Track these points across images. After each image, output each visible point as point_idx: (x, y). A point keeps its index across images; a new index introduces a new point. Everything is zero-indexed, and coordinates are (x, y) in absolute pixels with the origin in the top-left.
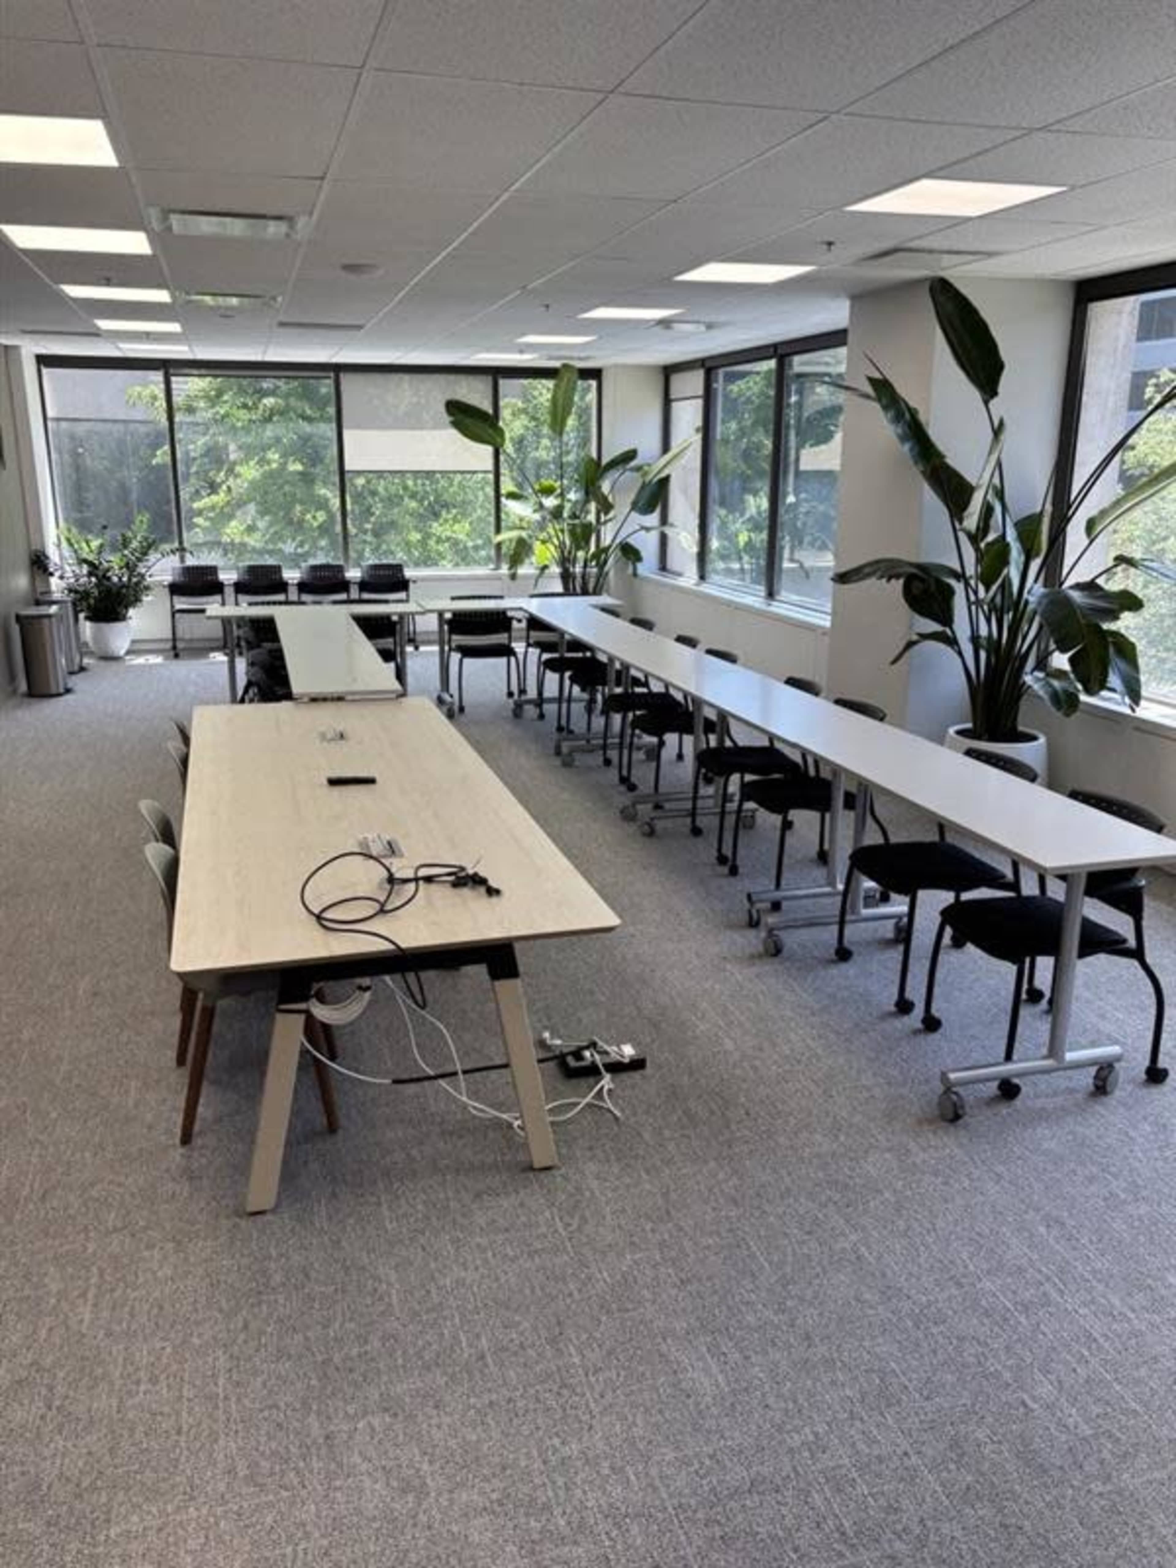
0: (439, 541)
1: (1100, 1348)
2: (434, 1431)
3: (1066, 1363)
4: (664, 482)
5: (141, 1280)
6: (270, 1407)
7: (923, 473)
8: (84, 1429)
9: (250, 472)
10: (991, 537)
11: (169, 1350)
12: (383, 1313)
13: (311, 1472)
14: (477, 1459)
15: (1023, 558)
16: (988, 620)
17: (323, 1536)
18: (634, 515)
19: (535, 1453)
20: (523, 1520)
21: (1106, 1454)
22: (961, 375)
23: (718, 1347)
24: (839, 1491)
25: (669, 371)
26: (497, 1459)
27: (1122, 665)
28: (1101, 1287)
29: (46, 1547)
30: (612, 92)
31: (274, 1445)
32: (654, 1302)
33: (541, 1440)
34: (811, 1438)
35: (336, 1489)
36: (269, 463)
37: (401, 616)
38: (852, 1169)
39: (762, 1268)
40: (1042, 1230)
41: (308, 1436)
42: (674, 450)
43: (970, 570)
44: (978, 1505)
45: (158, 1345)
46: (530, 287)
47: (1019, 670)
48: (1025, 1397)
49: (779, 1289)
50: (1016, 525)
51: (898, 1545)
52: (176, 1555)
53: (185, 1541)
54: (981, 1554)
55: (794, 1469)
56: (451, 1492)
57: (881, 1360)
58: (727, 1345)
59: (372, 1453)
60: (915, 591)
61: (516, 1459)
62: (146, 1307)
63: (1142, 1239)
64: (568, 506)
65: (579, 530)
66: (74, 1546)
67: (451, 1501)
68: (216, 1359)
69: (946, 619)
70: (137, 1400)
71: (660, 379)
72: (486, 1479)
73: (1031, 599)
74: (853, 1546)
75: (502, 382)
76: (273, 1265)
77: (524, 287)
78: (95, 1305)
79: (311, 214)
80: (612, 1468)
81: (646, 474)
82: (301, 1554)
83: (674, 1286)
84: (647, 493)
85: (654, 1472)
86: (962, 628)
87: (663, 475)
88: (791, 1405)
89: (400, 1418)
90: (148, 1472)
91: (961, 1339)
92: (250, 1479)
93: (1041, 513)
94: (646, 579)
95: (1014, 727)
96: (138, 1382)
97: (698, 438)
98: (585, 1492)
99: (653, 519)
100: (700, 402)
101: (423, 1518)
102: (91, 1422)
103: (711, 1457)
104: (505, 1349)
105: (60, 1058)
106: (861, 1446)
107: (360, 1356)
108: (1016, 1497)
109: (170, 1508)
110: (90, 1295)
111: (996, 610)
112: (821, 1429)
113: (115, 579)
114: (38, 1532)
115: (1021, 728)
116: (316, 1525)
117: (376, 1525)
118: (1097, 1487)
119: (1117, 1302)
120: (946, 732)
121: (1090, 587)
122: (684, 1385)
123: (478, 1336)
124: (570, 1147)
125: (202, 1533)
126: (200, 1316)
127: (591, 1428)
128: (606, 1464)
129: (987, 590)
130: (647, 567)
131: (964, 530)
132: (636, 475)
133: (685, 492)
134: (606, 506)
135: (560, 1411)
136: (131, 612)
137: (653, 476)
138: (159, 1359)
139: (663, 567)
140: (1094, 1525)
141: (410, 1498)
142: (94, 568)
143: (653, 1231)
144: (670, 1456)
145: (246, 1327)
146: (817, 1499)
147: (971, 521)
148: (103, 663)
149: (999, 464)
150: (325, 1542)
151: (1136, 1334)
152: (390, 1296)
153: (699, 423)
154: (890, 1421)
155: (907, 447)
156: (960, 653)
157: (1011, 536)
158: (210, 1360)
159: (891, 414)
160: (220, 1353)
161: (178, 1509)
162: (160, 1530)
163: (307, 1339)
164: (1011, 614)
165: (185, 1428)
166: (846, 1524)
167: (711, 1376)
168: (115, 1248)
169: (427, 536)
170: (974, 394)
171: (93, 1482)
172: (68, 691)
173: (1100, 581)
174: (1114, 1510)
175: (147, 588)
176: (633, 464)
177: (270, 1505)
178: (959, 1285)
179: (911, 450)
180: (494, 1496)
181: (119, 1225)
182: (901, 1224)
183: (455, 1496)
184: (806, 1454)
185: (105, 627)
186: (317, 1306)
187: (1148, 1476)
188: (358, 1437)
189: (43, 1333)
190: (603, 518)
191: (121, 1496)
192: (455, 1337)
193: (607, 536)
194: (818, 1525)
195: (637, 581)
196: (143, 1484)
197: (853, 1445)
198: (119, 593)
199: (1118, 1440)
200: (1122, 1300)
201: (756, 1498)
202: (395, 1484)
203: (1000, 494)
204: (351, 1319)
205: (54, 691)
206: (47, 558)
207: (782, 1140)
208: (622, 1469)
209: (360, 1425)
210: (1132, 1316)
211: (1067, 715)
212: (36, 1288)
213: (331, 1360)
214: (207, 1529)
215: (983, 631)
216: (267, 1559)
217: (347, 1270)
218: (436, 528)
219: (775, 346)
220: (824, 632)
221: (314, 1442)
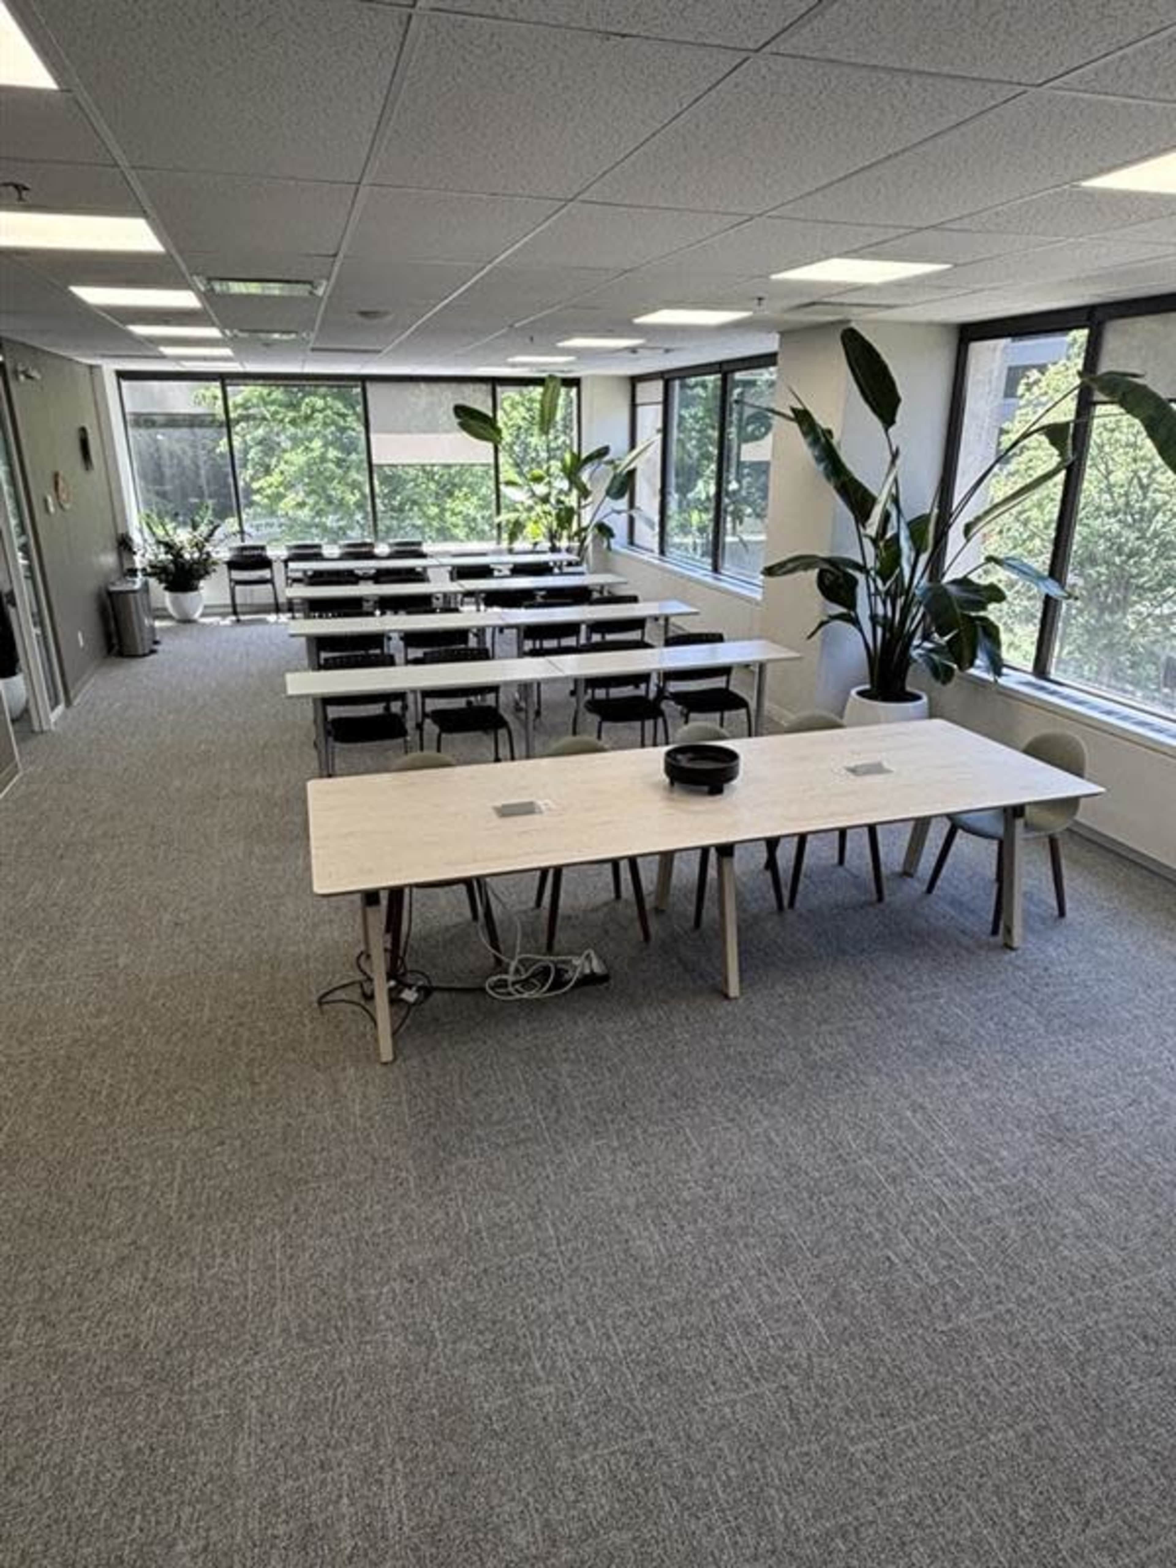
0: (454, 514)
1: (948, 1211)
2: (441, 1293)
3: (922, 1224)
4: (632, 474)
5: (215, 1171)
6: (316, 1276)
7: (836, 487)
8: (173, 1297)
9: (298, 458)
10: (889, 535)
11: (237, 1230)
12: (402, 1196)
13: (347, 1328)
14: (474, 1316)
15: (913, 555)
16: (884, 603)
17: (356, 1382)
18: (608, 499)
19: (518, 1311)
20: (509, 1364)
21: (948, 1298)
22: (867, 408)
23: (660, 1216)
24: (749, 1334)
25: (634, 381)
26: (489, 1316)
27: (988, 644)
28: (951, 1161)
29: (144, 1397)
30: (571, 200)
31: (319, 1307)
32: (611, 1182)
33: (523, 1299)
34: (728, 1291)
35: (367, 1343)
36: (312, 450)
37: (425, 568)
38: (765, 1064)
39: (694, 1150)
40: (909, 1114)
41: (345, 1299)
42: (639, 447)
43: (871, 563)
44: (852, 1343)
45: (230, 1225)
46: (517, 325)
47: (908, 645)
48: (890, 1254)
49: (707, 1169)
50: (909, 524)
51: (790, 1377)
52: (244, 1400)
53: (251, 1388)
54: (852, 1381)
55: (715, 1318)
56: (454, 1342)
57: (782, 1226)
58: (667, 1218)
59: (393, 1312)
60: (827, 582)
61: (504, 1317)
62: (219, 1194)
63: (984, 1120)
64: (554, 492)
65: (563, 513)
66: (165, 1395)
67: (455, 1351)
68: (274, 1237)
69: (851, 603)
70: (213, 1271)
71: (628, 387)
72: (481, 1332)
73: (917, 592)
74: (758, 1379)
75: (499, 389)
76: (317, 1158)
77: (511, 326)
78: (180, 1193)
79: (328, 279)
80: (577, 1322)
81: (616, 467)
82: (339, 1398)
83: (628, 1168)
84: (617, 484)
85: (608, 1322)
86: (863, 611)
87: (632, 466)
88: (714, 1266)
89: (416, 1282)
90: (223, 1331)
91: (845, 1207)
92: (301, 1336)
93: (930, 515)
94: (617, 553)
95: (903, 688)
96: (214, 1257)
97: (659, 437)
98: (555, 1341)
99: (622, 504)
100: (660, 408)
101: (432, 1364)
102: (179, 1290)
103: (653, 1309)
104: (496, 1225)
105: (149, 981)
106: (766, 1297)
107: (384, 1232)
108: (879, 1335)
109: (239, 1361)
110: (176, 1185)
111: (891, 596)
112: (736, 1284)
113: (187, 556)
114: (137, 1385)
115: (909, 689)
116: (349, 1372)
117: (397, 1371)
118: (941, 1326)
119: (962, 1174)
120: (848, 693)
121: (964, 582)
122: (633, 1252)
123: (476, 1214)
124: (549, 1050)
125: (263, 1381)
126: (261, 1201)
127: (561, 1288)
128: (571, 1318)
129: (884, 583)
130: (619, 542)
131: (867, 536)
132: (610, 467)
133: (649, 481)
134: (584, 493)
135: (538, 1276)
136: (202, 583)
137: (623, 467)
138: (229, 1237)
139: (631, 542)
140: (938, 1356)
141: (423, 1348)
142: (169, 547)
143: (612, 1121)
144: (622, 1310)
145: (296, 1210)
146: (731, 1341)
147: (872, 528)
148: (182, 626)
149: (896, 480)
150: (358, 1387)
151: (974, 1199)
152: (408, 1182)
153: (659, 425)
154: (788, 1276)
155: (821, 467)
156: (861, 630)
157: (904, 535)
158: (269, 1239)
159: (810, 439)
160: (276, 1231)
161: (246, 1362)
162: (232, 1379)
163: (344, 1219)
164: (903, 598)
165: (251, 1294)
166: (752, 1361)
167: (653, 1243)
168: (194, 1144)
169: (443, 510)
170: (876, 423)
171: (180, 1342)
172: (153, 652)
173: (973, 577)
174: (952, 1344)
175: (215, 563)
176: (607, 458)
177: (317, 1357)
178: (845, 1162)
179: (826, 468)
180: (487, 1346)
181: (197, 1125)
182: (803, 1112)
183: (458, 1345)
184: (723, 1304)
185: (181, 596)
186: (351, 1191)
187: (979, 1316)
188: (383, 1298)
189: (139, 1218)
190: (583, 503)
191: (201, 1352)
192: (458, 1214)
193: (587, 516)
194: (731, 1361)
195: (610, 554)
196: (218, 1341)
197: (760, 1296)
198: (191, 569)
199: (958, 1287)
200: (966, 1171)
201: (686, 1343)
202: (411, 1338)
203: (896, 500)
204: (378, 1202)
205: (140, 652)
206: (131, 539)
207: (713, 1041)
208: (585, 1322)
209: (385, 1290)
210: (973, 1184)
211: (944, 683)
212: (134, 1177)
213: (362, 1235)
214: (268, 1378)
215: (880, 610)
216: (313, 1402)
217: (375, 1161)
218: (449, 504)
219: (721, 364)
220: (757, 604)
221: (350, 1304)
